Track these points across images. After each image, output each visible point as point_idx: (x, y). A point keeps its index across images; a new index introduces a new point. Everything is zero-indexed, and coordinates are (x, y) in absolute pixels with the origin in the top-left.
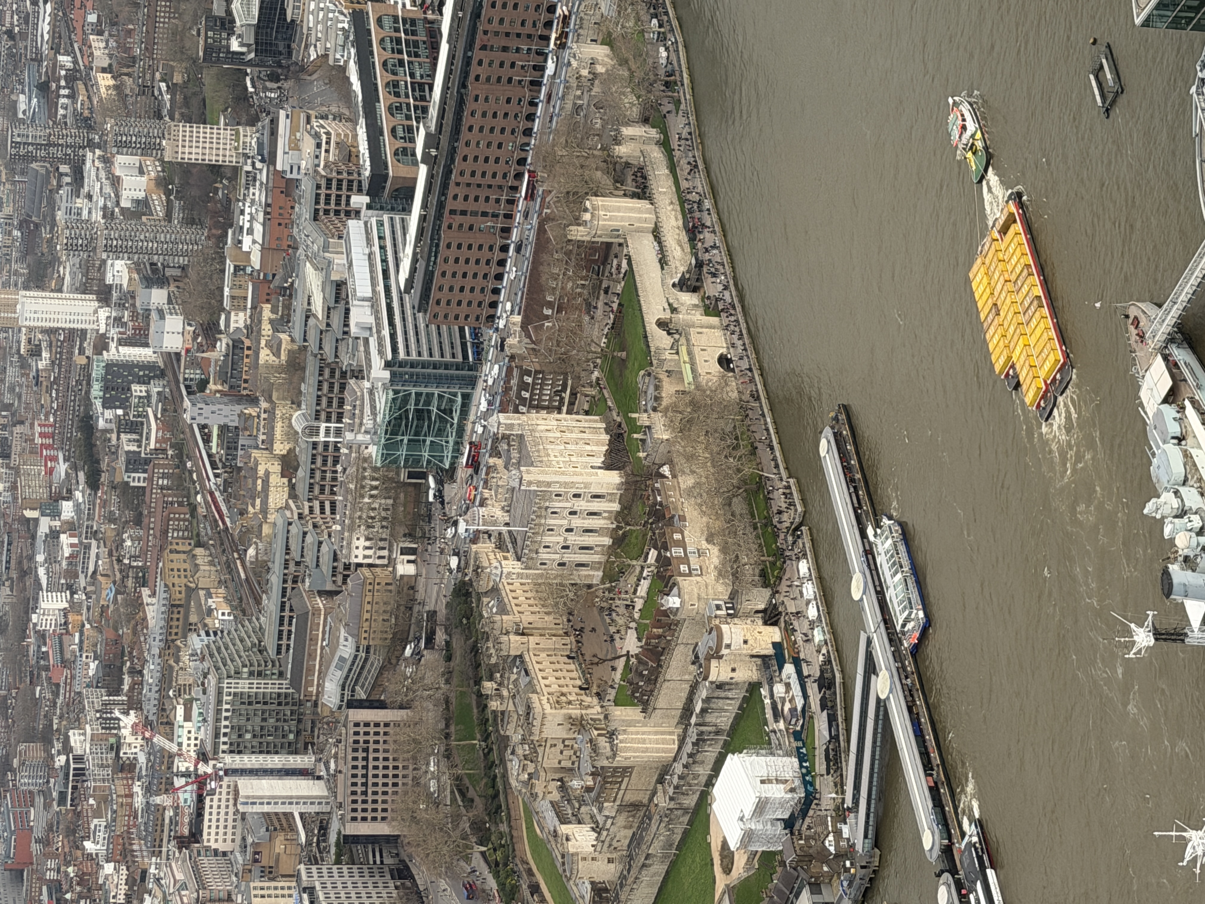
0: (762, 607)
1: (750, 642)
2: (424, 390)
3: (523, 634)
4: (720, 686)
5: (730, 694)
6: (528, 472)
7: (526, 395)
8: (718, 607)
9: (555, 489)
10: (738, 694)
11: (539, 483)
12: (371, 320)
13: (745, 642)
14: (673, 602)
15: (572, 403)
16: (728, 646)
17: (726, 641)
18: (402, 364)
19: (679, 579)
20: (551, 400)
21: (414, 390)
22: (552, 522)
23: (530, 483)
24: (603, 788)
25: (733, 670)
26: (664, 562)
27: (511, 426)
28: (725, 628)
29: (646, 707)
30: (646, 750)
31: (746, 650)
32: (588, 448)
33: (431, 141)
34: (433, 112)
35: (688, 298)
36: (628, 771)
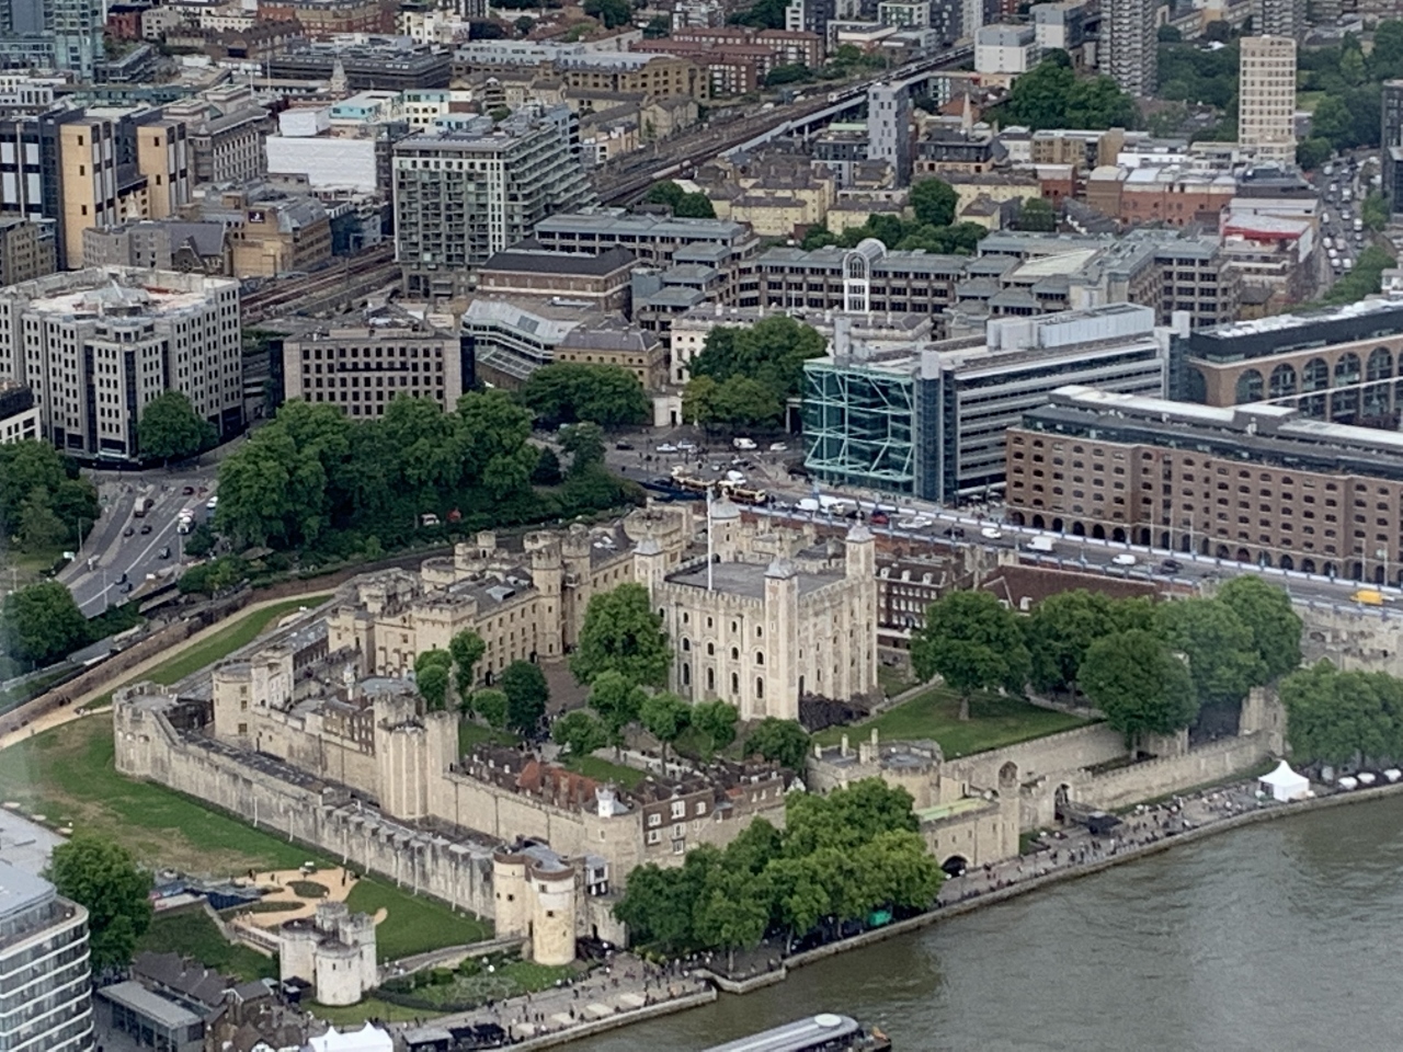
0: (603, 935)
1: (551, 921)
3: (564, 588)
4: (488, 877)
5: (477, 892)
6: (790, 588)
7: (906, 577)
8: (599, 873)
9: (768, 627)
10: (476, 904)
11: (775, 604)
12: (1009, 347)
13: (550, 914)
14: (606, 806)
15: (896, 642)
16: (543, 889)
17: (551, 886)
18: (949, 395)
19: (640, 814)
20: (899, 613)
21: (912, 413)
22: (722, 623)
23: (775, 591)
25: (511, 898)
26: (662, 790)
27: (856, 560)
28: (570, 883)
30: (398, 774)
31: (539, 916)
32: (830, 671)
33: (1266, 426)
34: (1309, 426)
35: (1046, 808)
36: (369, 745)
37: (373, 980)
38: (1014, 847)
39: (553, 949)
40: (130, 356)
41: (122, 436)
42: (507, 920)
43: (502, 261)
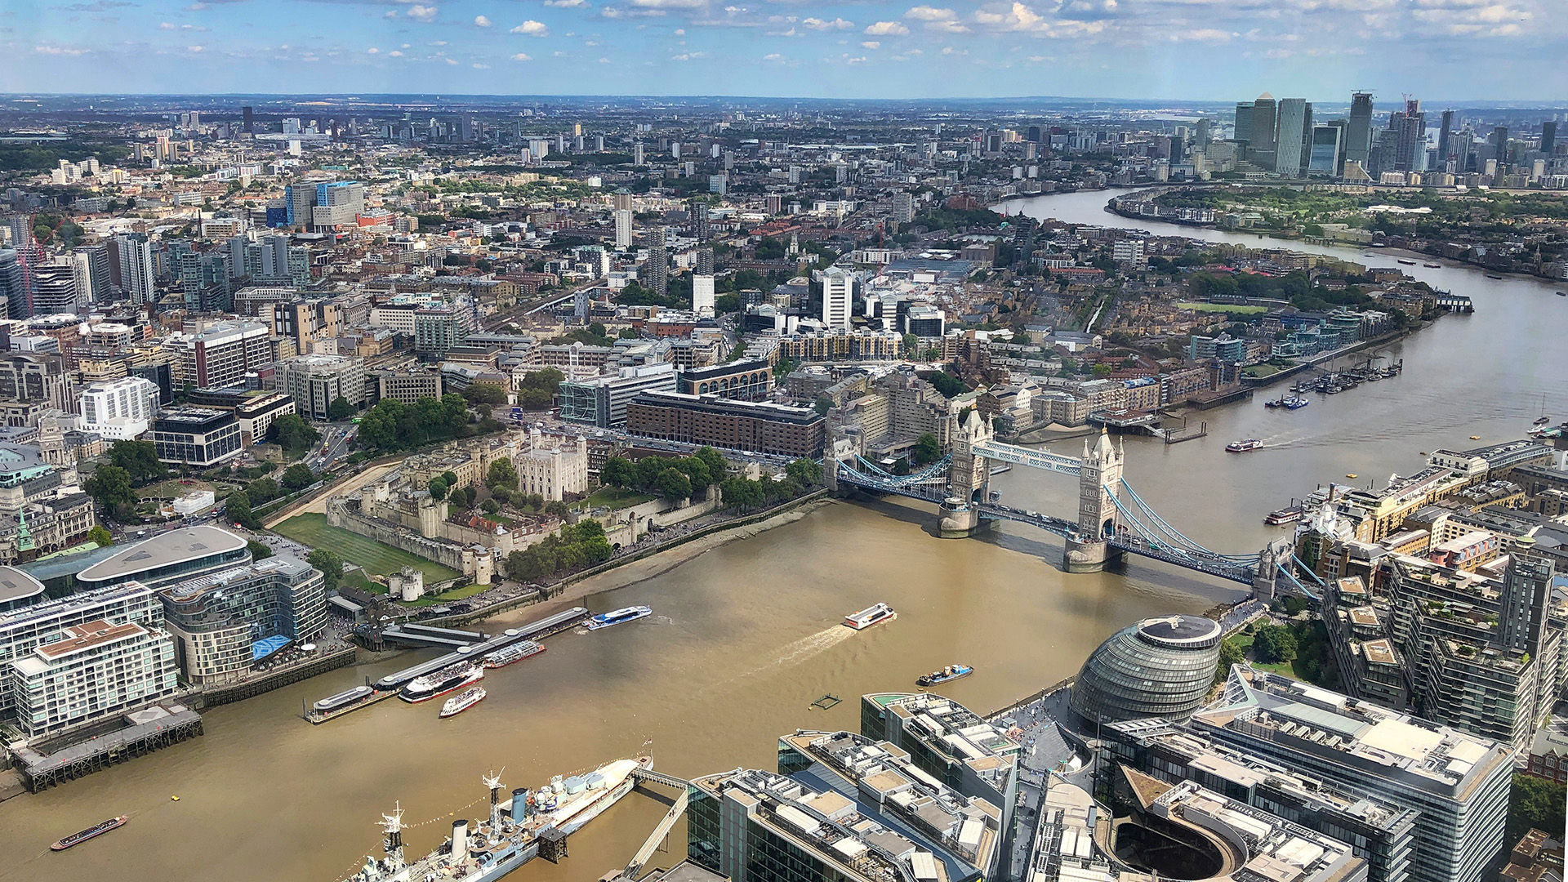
0: (500, 574)
1: (483, 570)
2: (596, 403)
3: (482, 459)
4: (460, 557)
5: (457, 561)
6: (559, 456)
7: (596, 452)
8: (498, 553)
9: (552, 470)
10: (456, 564)
11: (554, 462)
12: (627, 377)
13: (482, 568)
14: (500, 531)
15: (593, 474)
16: (480, 560)
17: (482, 559)
18: (607, 393)
19: (511, 532)
20: (595, 464)
21: (595, 399)
23: (554, 457)
24: (407, 503)
25: (468, 563)
26: (519, 525)
27: (580, 446)
28: (489, 557)
29: (449, 520)
30: (427, 523)
31: (478, 568)
32: (572, 484)
33: (711, 400)
34: (725, 401)
35: (645, 526)
36: (416, 514)
37: (422, 592)
38: (635, 541)
39: (484, 579)
40: (326, 384)
41: (324, 411)
42: (467, 569)
43: (453, 350)
